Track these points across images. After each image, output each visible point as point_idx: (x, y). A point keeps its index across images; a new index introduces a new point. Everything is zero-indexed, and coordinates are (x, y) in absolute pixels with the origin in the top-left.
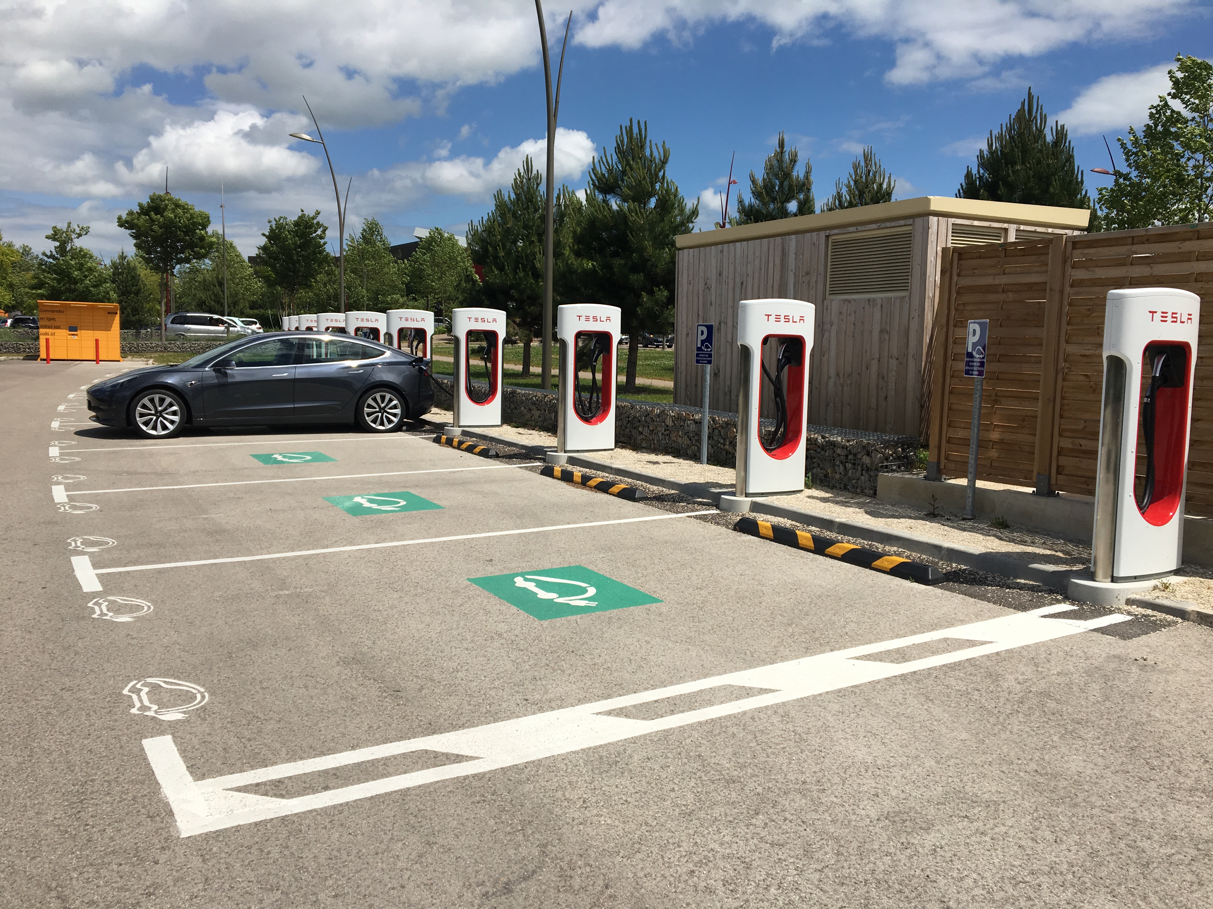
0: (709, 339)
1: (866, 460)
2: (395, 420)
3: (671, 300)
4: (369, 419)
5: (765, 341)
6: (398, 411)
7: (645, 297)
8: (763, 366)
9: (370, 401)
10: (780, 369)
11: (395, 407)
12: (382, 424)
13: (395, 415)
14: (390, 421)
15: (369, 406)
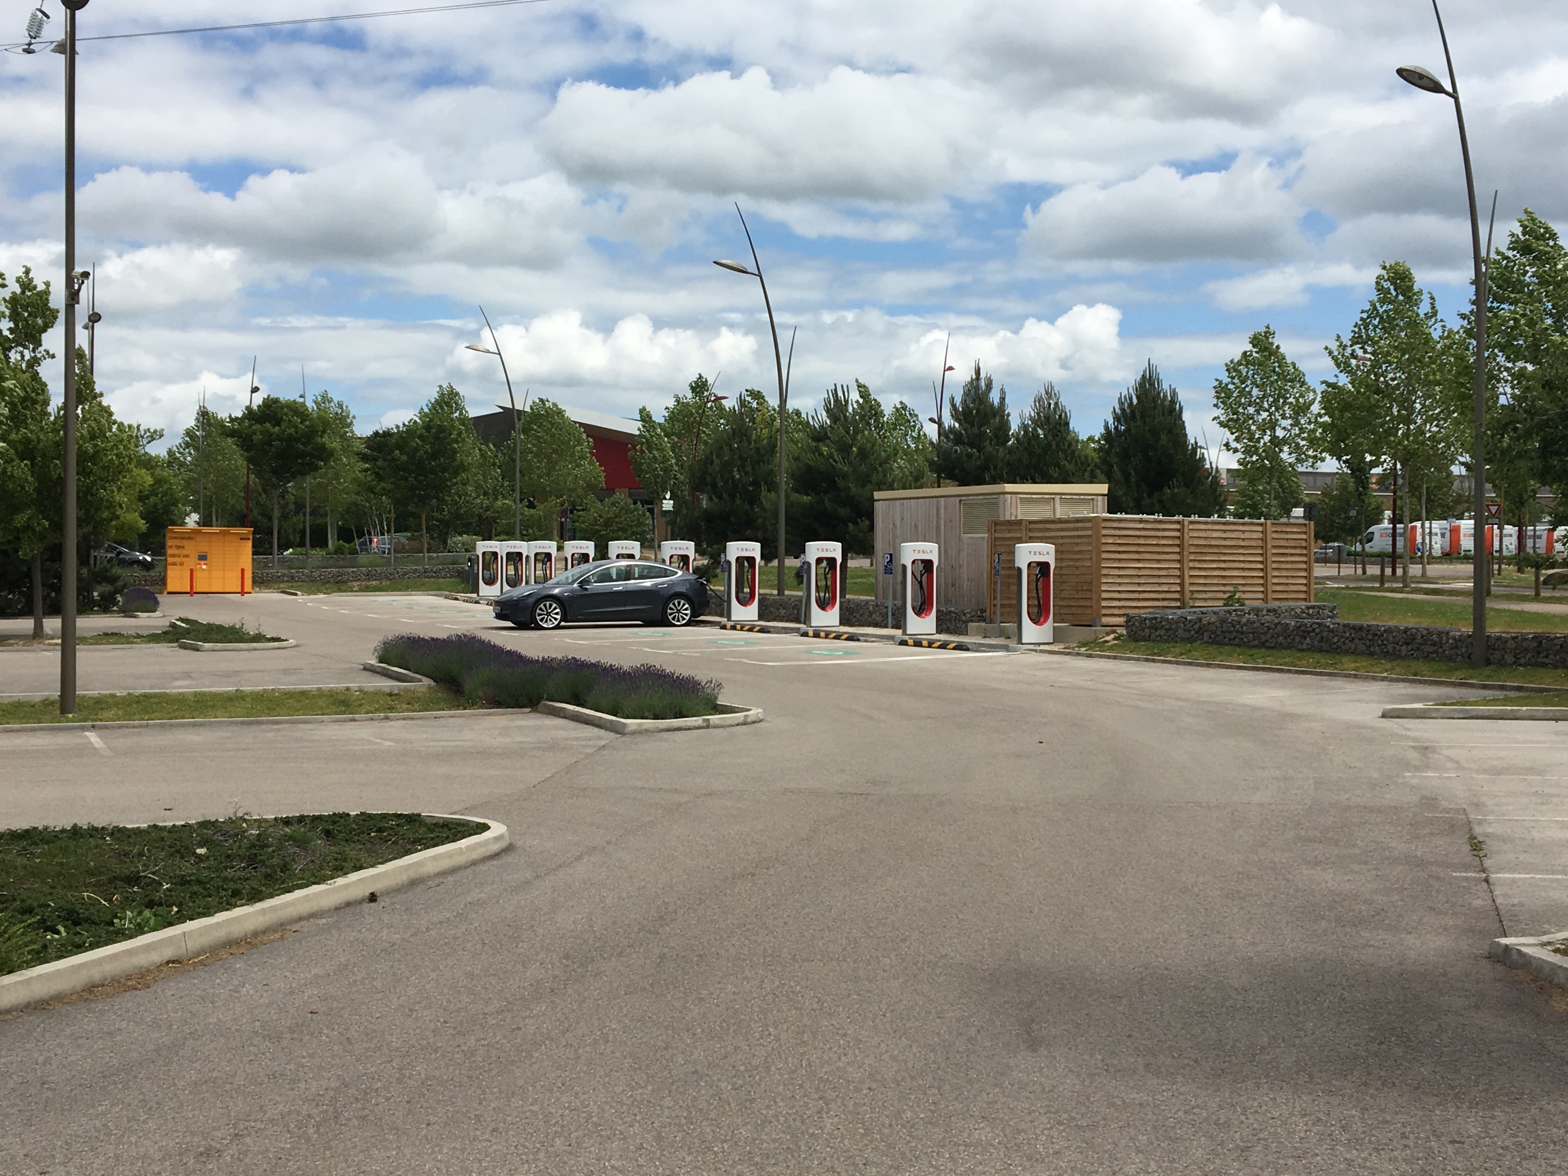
0: (891, 561)
1: (964, 618)
2: (687, 618)
3: (872, 528)
4: (670, 618)
5: (913, 562)
6: (688, 612)
7: (851, 526)
8: (913, 573)
9: (671, 605)
10: (922, 576)
11: (686, 609)
12: (678, 621)
13: (686, 615)
14: (684, 619)
15: (671, 609)
